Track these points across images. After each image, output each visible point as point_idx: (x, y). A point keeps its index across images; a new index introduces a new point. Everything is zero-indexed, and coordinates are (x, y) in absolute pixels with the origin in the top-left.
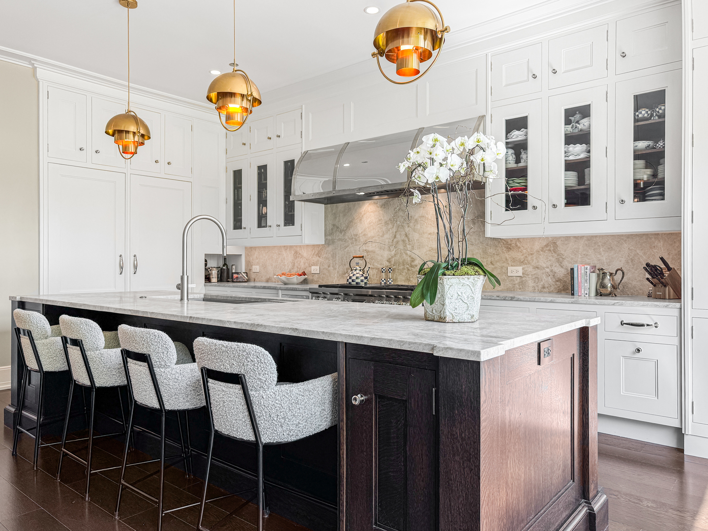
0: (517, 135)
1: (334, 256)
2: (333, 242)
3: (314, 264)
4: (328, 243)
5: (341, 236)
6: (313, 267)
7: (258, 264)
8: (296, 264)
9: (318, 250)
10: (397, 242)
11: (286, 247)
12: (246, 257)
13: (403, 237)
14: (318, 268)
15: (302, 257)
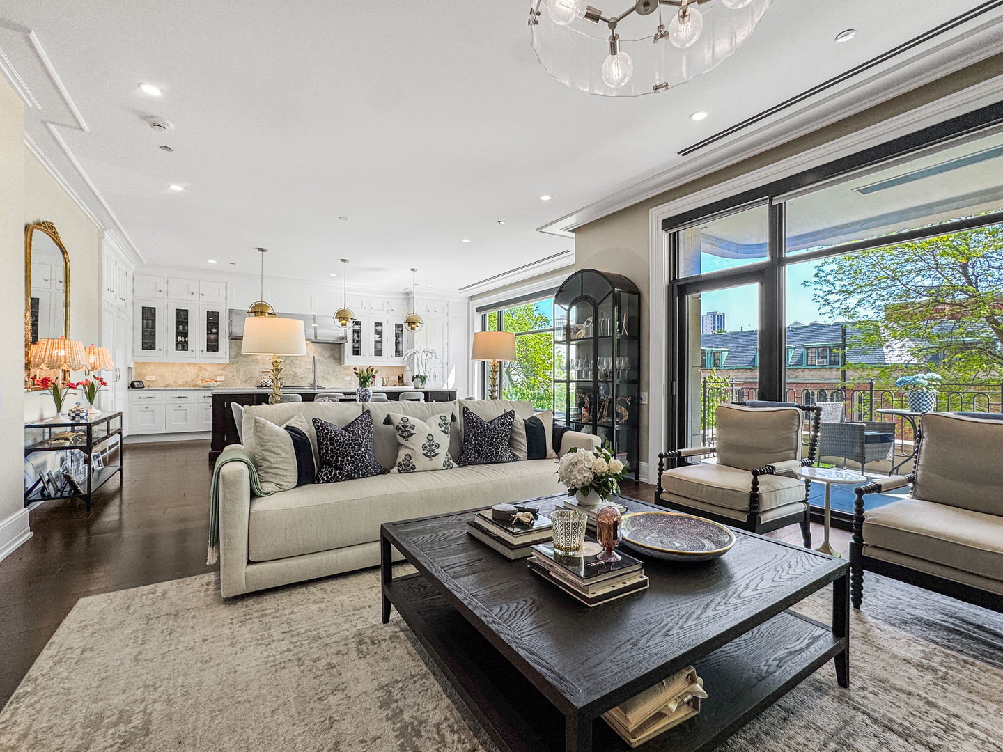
0: (357, 327)
1: (238, 370)
2: (237, 362)
3: (219, 375)
4: (232, 363)
5: (244, 359)
6: (218, 377)
7: (153, 374)
8: (201, 375)
9: (224, 367)
10: (286, 365)
11: (189, 364)
12: (136, 369)
13: (290, 362)
14: (224, 377)
15: (207, 370)
